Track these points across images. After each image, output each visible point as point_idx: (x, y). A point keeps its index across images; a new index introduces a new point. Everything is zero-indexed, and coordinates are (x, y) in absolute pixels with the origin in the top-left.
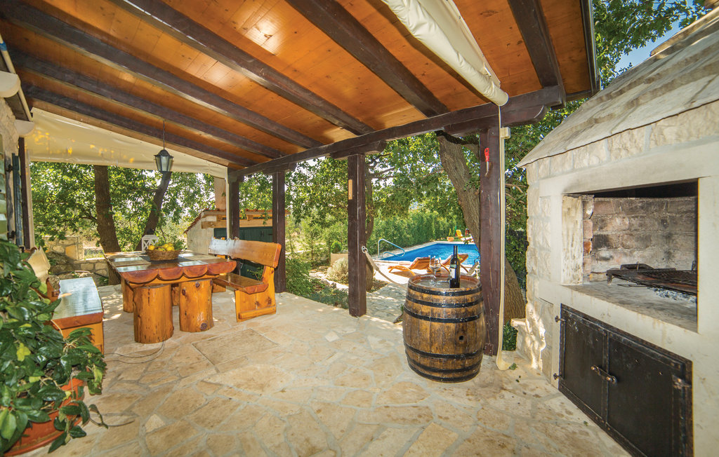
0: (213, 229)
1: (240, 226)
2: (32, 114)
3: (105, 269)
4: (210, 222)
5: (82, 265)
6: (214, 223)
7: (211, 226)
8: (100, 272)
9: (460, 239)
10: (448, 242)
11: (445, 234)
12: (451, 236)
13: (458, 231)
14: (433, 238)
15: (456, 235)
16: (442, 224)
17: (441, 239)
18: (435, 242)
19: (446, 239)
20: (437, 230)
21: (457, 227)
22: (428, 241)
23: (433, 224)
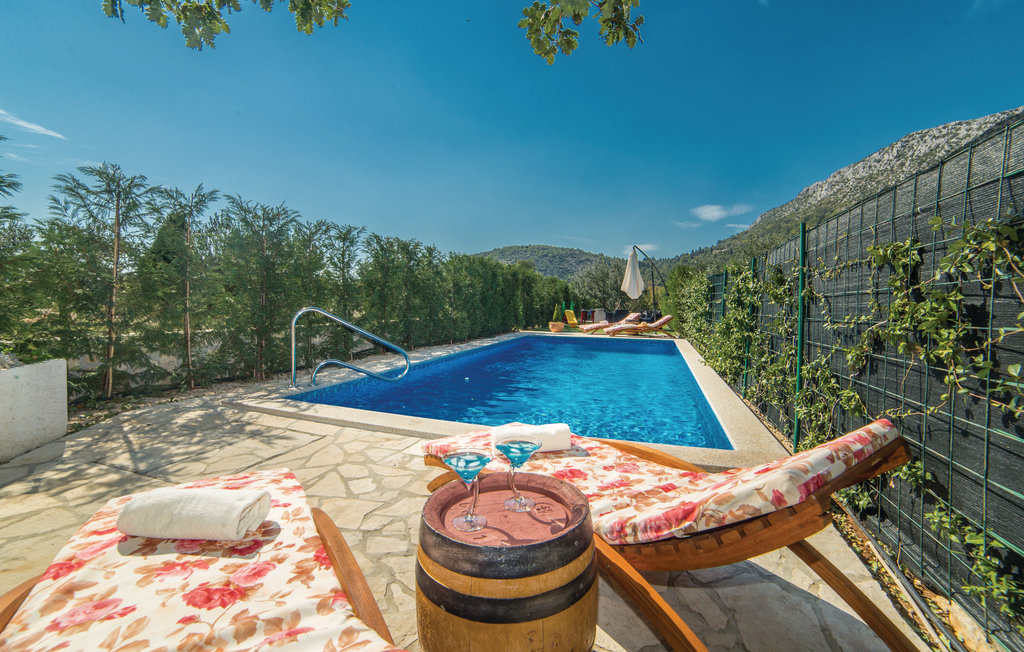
9: (574, 328)
10: (552, 333)
11: (543, 318)
12: (557, 320)
13: (570, 313)
14: (519, 325)
15: (564, 320)
16: (538, 295)
17: (536, 327)
18: (523, 333)
19: (545, 327)
20: (528, 308)
21: (566, 305)
22: (506, 331)
23: (519, 293)
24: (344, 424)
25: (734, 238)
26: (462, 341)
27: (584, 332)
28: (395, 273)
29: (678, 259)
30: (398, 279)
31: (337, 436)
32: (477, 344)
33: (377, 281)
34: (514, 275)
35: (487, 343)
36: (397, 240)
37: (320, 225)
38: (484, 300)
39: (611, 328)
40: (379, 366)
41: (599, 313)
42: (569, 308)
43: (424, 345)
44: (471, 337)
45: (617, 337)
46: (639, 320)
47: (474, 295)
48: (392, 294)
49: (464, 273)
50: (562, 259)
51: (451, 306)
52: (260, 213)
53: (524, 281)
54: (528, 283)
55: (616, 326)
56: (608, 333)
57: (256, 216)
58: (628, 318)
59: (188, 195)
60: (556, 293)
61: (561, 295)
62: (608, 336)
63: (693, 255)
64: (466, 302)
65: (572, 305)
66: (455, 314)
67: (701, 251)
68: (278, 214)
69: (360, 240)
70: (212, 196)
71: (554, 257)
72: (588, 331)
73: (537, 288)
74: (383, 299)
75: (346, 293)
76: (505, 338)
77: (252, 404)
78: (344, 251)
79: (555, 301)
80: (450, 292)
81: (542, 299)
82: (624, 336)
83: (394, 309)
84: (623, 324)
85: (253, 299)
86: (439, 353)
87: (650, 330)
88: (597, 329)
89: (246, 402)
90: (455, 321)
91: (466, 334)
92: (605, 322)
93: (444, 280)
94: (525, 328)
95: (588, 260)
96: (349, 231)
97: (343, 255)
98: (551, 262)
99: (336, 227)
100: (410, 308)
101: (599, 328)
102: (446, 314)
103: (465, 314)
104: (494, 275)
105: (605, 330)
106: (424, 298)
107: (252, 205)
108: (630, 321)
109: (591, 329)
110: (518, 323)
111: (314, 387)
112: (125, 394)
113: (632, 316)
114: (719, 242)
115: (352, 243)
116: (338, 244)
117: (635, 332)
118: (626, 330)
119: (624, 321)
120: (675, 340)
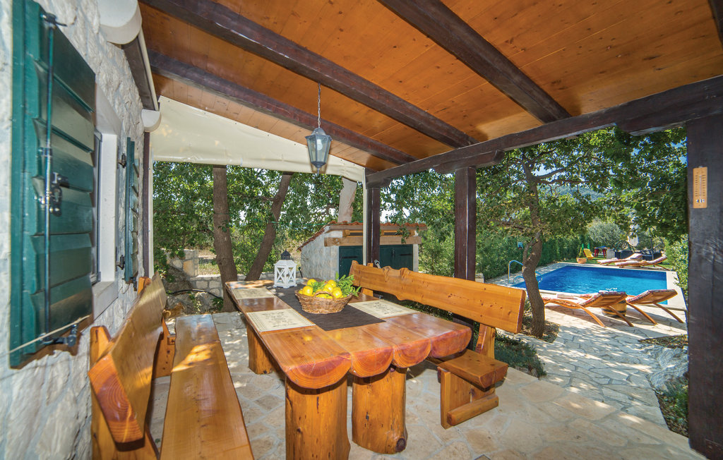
0: (338, 247)
1: (381, 244)
2: (159, 104)
3: (219, 288)
4: (334, 239)
5: (197, 282)
6: (339, 240)
7: (335, 243)
8: (213, 291)
9: (593, 261)
10: (579, 264)
12: (580, 256)
13: (587, 251)
14: (557, 259)
15: (585, 255)
18: (560, 263)
19: (574, 260)
21: (584, 245)
27: (601, 263)
39: (619, 263)
41: (610, 253)
42: (587, 248)
45: (626, 268)
46: (640, 258)
55: (624, 262)
56: (618, 266)
58: (632, 257)
62: (618, 268)
65: (588, 245)
72: (603, 263)
82: (631, 267)
84: (628, 260)
87: (649, 265)
88: (610, 262)
92: (615, 259)
105: (616, 263)
108: (633, 259)
109: (606, 263)
113: (635, 255)
117: (638, 266)
118: (632, 264)
119: (629, 258)
120: (667, 272)
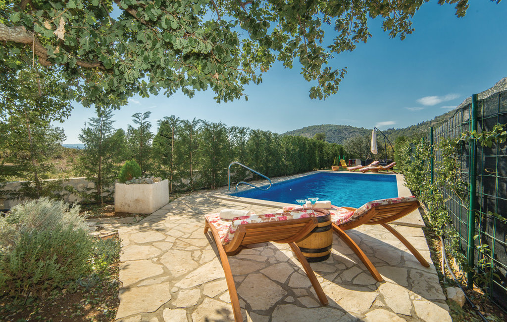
9: (345, 168)
10: (333, 171)
11: (328, 164)
12: (335, 165)
13: (343, 161)
14: (317, 168)
15: (340, 164)
16: (326, 152)
17: (326, 168)
18: (319, 171)
19: (330, 168)
20: (321, 159)
21: (341, 158)
22: (311, 170)
23: (317, 152)
24: (252, 204)
25: (446, 114)
26: (290, 175)
27: (350, 170)
28: (261, 146)
29: (409, 128)
30: (262, 148)
31: (251, 207)
32: (297, 176)
33: (255, 150)
34: (314, 143)
35: (302, 176)
36: (262, 131)
37: (233, 128)
38: (300, 156)
39: (363, 169)
40: (259, 185)
41: (358, 161)
42: (342, 159)
43: (274, 177)
44: (294, 174)
45: (366, 173)
46: (378, 164)
47: (295, 154)
48: (261, 155)
49: (290, 144)
50: (340, 132)
51: (285, 159)
52: (212, 126)
53: (319, 146)
54: (321, 147)
55: (366, 168)
56: (361, 171)
57: (211, 127)
58: (373, 164)
59: (191, 122)
60: (336, 151)
61: (338, 152)
62: (361, 173)
63: (419, 126)
64: (292, 157)
65: (344, 157)
66: (287, 163)
67: (423, 124)
68: (219, 125)
69: (248, 132)
70: (198, 122)
71: (336, 131)
72: (351, 170)
73: (326, 149)
74: (257, 157)
75: (242, 155)
76: (310, 174)
77: (218, 196)
78: (241, 138)
79: (335, 155)
80: (284, 153)
81: (328, 154)
82: (371, 173)
83: (261, 161)
84: (369, 167)
85: (211, 158)
86: (281, 180)
87: (384, 169)
88: (356, 169)
89: (216, 196)
90: (287, 166)
91: (292, 172)
92: (361, 166)
93: (282, 147)
94: (320, 169)
95: (355, 131)
96: (243, 129)
97: (241, 140)
98: (334, 133)
99: (238, 128)
100: (268, 161)
101: (358, 168)
102: (283, 163)
103: (291, 163)
104: (304, 144)
105: (360, 169)
106: (273, 156)
107: (210, 123)
108: (373, 165)
109: (353, 169)
110: (316, 166)
111: (236, 192)
112: (175, 192)
113: (375, 163)
114: (436, 117)
115: (244, 134)
116: (239, 135)
117: (376, 171)
118: (371, 169)
119: (370, 165)
120: (397, 175)
